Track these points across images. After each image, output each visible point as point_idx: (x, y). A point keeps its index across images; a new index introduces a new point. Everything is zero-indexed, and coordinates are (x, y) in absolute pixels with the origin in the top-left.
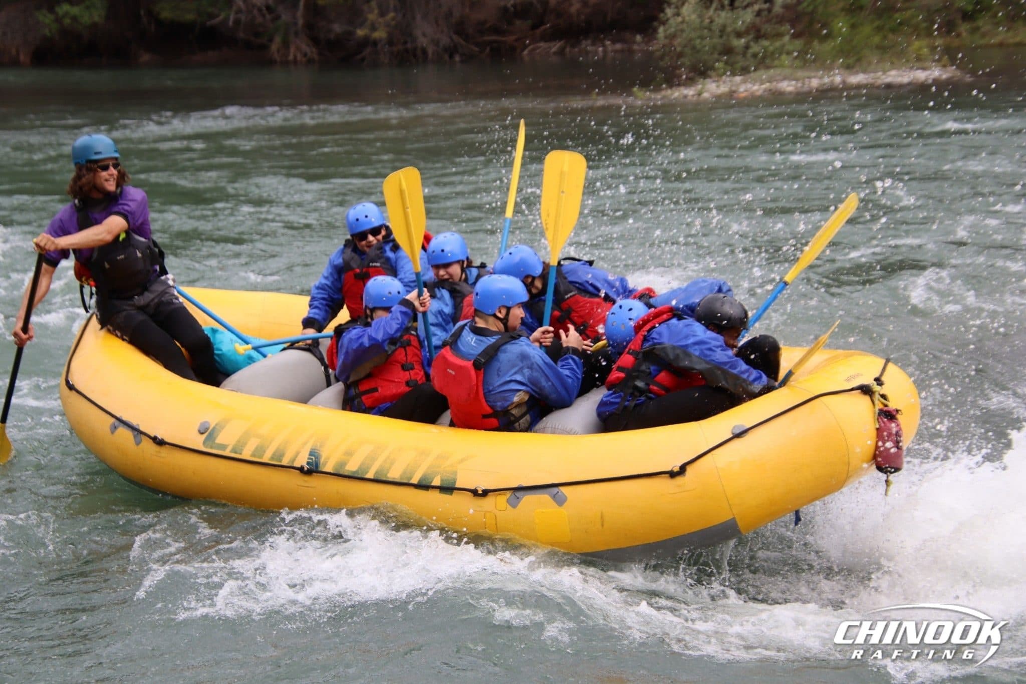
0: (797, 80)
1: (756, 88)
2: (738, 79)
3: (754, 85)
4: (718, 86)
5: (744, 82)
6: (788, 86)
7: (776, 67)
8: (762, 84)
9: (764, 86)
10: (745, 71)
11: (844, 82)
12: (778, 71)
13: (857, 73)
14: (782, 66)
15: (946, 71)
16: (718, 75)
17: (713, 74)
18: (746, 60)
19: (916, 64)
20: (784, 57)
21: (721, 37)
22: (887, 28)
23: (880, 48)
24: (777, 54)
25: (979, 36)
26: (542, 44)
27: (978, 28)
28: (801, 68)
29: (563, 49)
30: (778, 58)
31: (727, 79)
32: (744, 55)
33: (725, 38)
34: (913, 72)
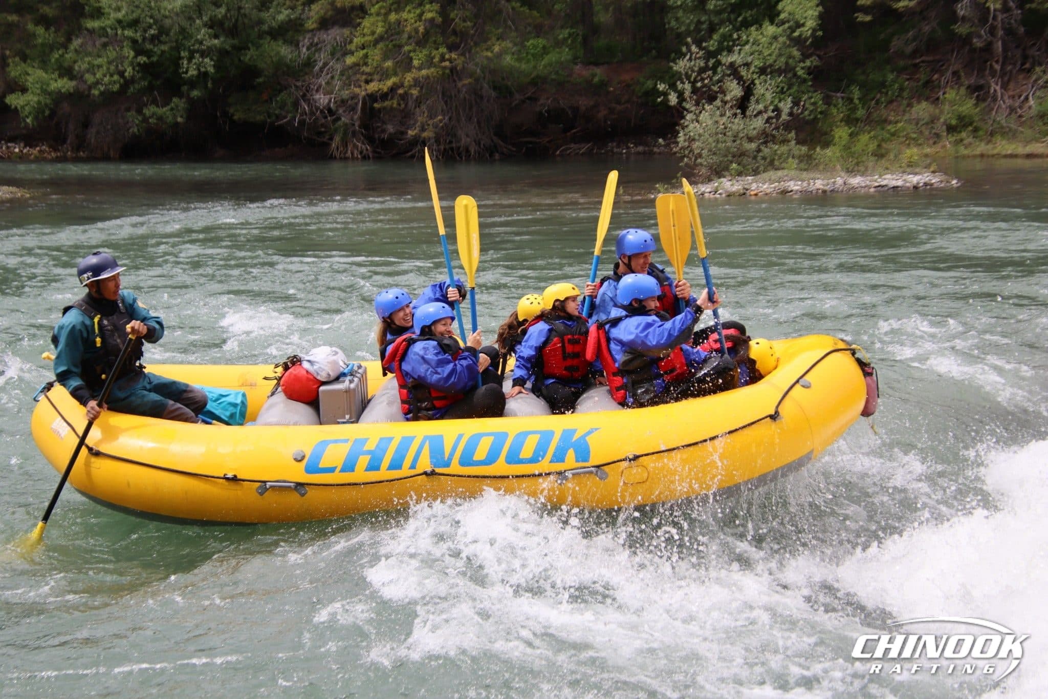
0: (803, 181)
1: (766, 186)
2: (750, 178)
3: (764, 184)
4: (732, 185)
5: (755, 181)
6: (795, 185)
7: (783, 169)
8: (771, 183)
9: (773, 186)
10: (756, 172)
11: (845, 184)
12: (785, 172)
13: (856, 176)
14: (789, 169)
15: (935, 177)
16: (731, 175)
17: (726, 173)
18: (757, 162)
19: (908, 170)
20: (790, 160)
21: (734, 141)
22: (880, 138)
23: (876, 155)
24: (784, 158)
25: (962, 148)
26: (572, 145)
27: (962, 140)
28: (805, 170)
29: (590, 150)
30: (785, 160)
31: (740, 178)
32: (755, 158)
33: (738, 142)
34: (906, 177)
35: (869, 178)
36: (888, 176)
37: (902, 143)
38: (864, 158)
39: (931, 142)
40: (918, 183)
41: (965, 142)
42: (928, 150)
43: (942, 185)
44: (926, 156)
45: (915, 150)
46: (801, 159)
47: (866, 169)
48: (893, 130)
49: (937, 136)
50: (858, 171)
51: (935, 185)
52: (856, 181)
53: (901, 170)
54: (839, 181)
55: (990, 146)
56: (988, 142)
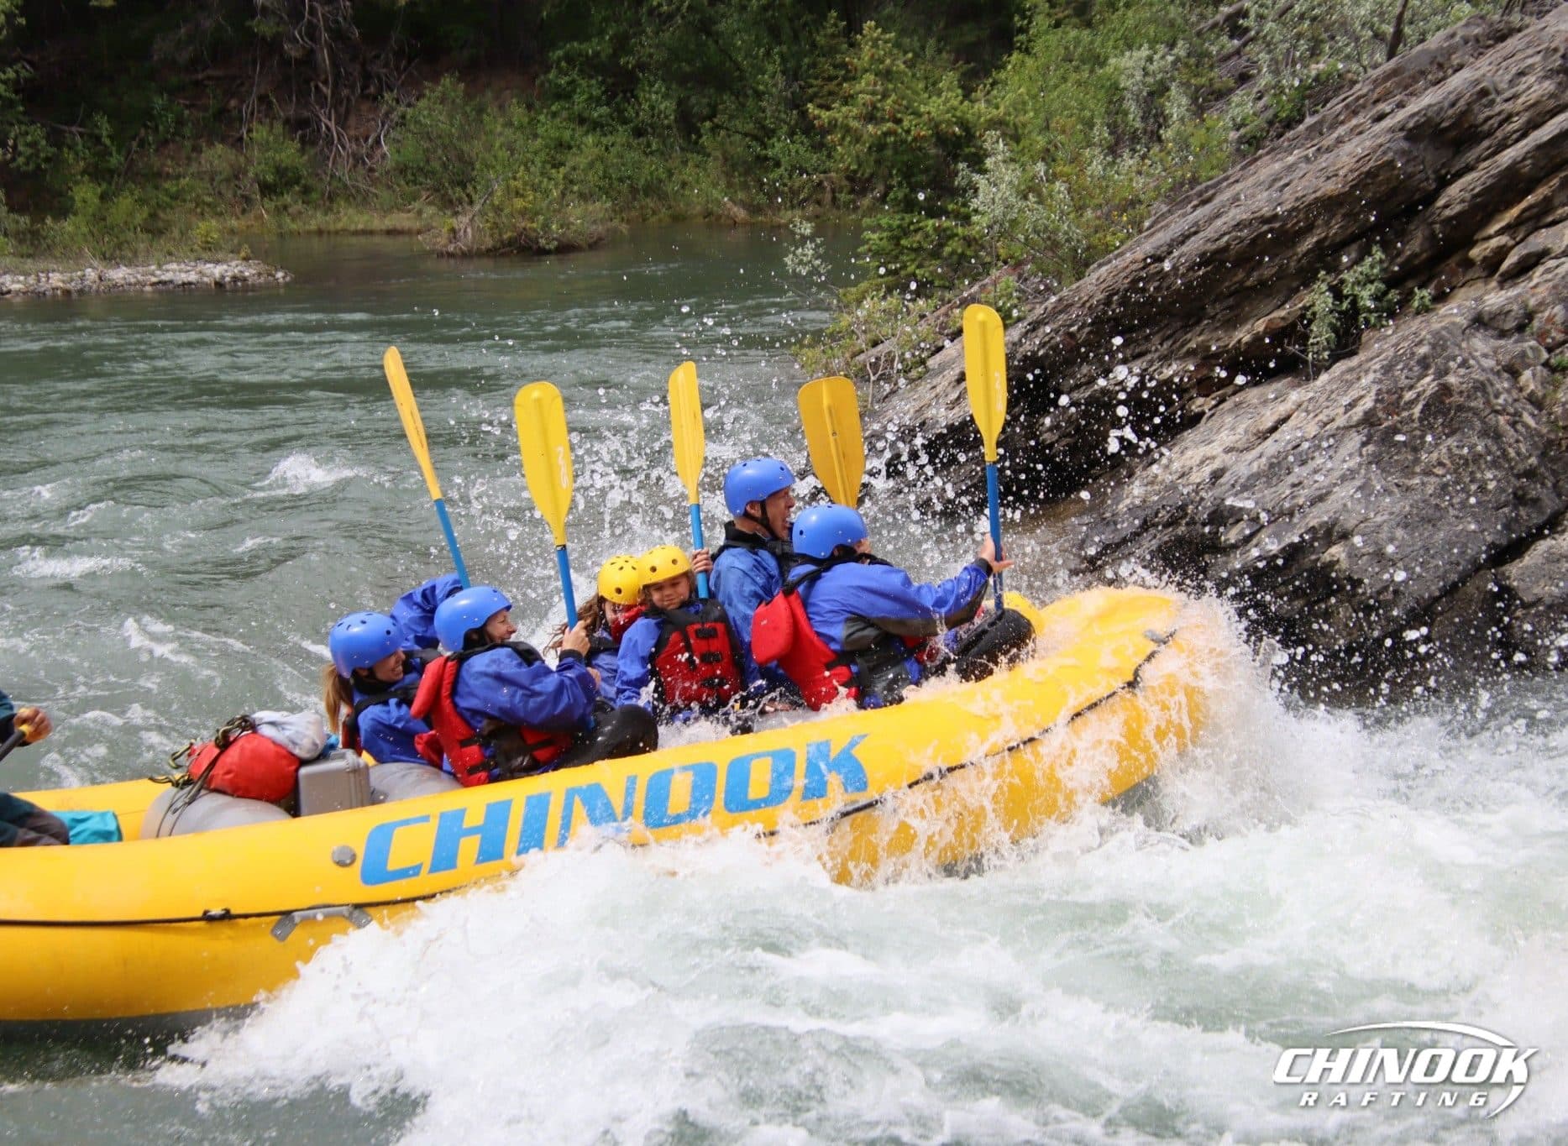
0: (27, 274)
6: (14, 282)
11: (101, 280)
15: (248, 266)
19: (205, 255)
22: (154, 202)
23: (148, 231)
25: (288, 220)
27: (285, 207)
28: (30, 256)
34: (201, 267)
35: (140, 269)
36: (174, 266)
37: (191, 211)
38: (130, 235)
39: (238, 210)
40: (223, 277)
41: (291, 210)
42: (234, 223)
43: (262, 280)
44: (232, 232)
45: (214, 223)
46: (20, 237)
47: (135, 253)
48: (174, 189)
49: (247, 199)
50: (122, 258)
51: (250, 281)
52: (119, 274)
53: (192, 256)
55: (330, 217)
56: (327, 211)
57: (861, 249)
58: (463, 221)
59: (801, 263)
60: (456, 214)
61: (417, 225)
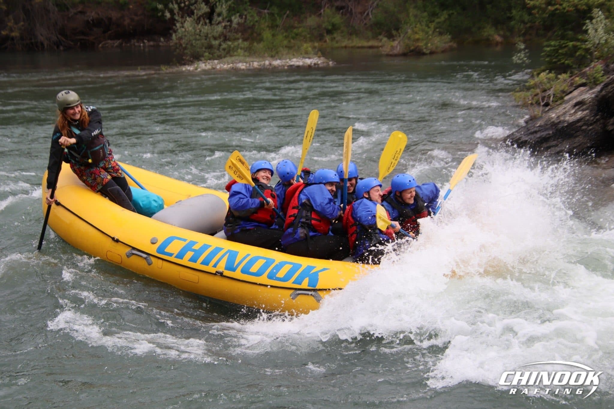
0: (246, 63)
1: (225, 66)
2: (216, 61)
3: (224, 65)
4: (206, 65)
5: (219, 63)
6: (242, 66)
7: (235, 56)
8: (228, 64)
9: (229, 66)
10: (219, 57)
11: (270, 64)
12: (237, 58)
13: (276, 60)
14: (239, 55)
15: (320, 60)
16: (205, 59)
17: (203, 59)
18: (220, 51)
19: (306, 56)
20: (239, 50)
21: (206, 39)
22: (290, 37)
23: (288, 47)
24: (235, 49)
25: (335, 42)
26: (109, 41)
27: (335, 38)
28: (248, 56)
29: (121, 44)
30: (236, 51)
31: (210, 61)
32: (218, 49)
33: (208, 40)
34: (304, 60)
35: (284, 61)
36: (295, 60)
37: (302, 40)
38: (281, 49)
39: (318, 39)
40: (311, 63)
41: (337, 39)
43: (324, 65)
44: (315, 47)
45: (309, 44)
46: (246, 50)
47: (282, 55)
48: (297, 32)
49: (322, 35)
50: (278, 57)
51: (320, 66)
52: (277, 63)
53: (301, 56)
54: (267, 63)
55: (350, 41)
56: (349, 39)
57: (543, 54)
58: (395, 43)
59: (519, 59)
60: (394, 40)
61: (380, 44)
